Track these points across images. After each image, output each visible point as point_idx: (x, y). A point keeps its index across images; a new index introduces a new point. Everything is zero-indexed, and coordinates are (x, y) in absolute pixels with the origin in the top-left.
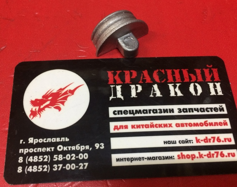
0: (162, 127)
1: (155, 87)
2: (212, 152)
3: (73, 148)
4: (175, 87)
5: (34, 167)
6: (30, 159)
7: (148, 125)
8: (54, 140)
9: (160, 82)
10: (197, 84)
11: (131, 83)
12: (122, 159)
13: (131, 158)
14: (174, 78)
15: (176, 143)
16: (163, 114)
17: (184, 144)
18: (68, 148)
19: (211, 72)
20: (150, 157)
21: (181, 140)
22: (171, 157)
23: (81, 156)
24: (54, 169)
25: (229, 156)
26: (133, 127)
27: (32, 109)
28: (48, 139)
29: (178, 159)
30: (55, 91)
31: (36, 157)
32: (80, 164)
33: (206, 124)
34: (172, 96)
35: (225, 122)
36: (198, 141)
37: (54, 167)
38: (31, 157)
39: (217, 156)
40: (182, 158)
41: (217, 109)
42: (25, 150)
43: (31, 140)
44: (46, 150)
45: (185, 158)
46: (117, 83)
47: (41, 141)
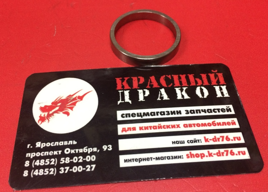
0: (170, 128)
1: (163, 91)
2: (222, 150)
3: (81, 151)
4: (182, 90)
5: (40, 170)
6: (37, 163)
7: (156, 126)
8: (61, 143)
9: (167, 86)
10: (203, 88)
11: (139, 88)
12: (130, 160)
13: (139, 159)
14: (181, 83)
15: (184, 143)
16: (170, 116)
17: (192, 143)
18: (75, 151)
19: (216, 76)
20: (159, 158)
21: (190, 140)
22: (179, 156)
23: (88, 158)
24: (61, 172)
25: (239, 154)
26: (141, 128)
27: (41, 115)
28: (56, 143)
29: (187, 158)
30: (64, 98)
31: (42, 161)
32: (87, 166)
33: (214, 124)
34: (179, 99)
35: (233, 122)
36: (206, 140)
37: (61, 170)
38: (38, 161)
39: (227, 155)
40: (191, 157)
41: (224, 110)
42: (32, 154)
43: (38, 144)
44: (53, 154)
45: (194, 157)
46: (124, 89)
47: (48, 144)
